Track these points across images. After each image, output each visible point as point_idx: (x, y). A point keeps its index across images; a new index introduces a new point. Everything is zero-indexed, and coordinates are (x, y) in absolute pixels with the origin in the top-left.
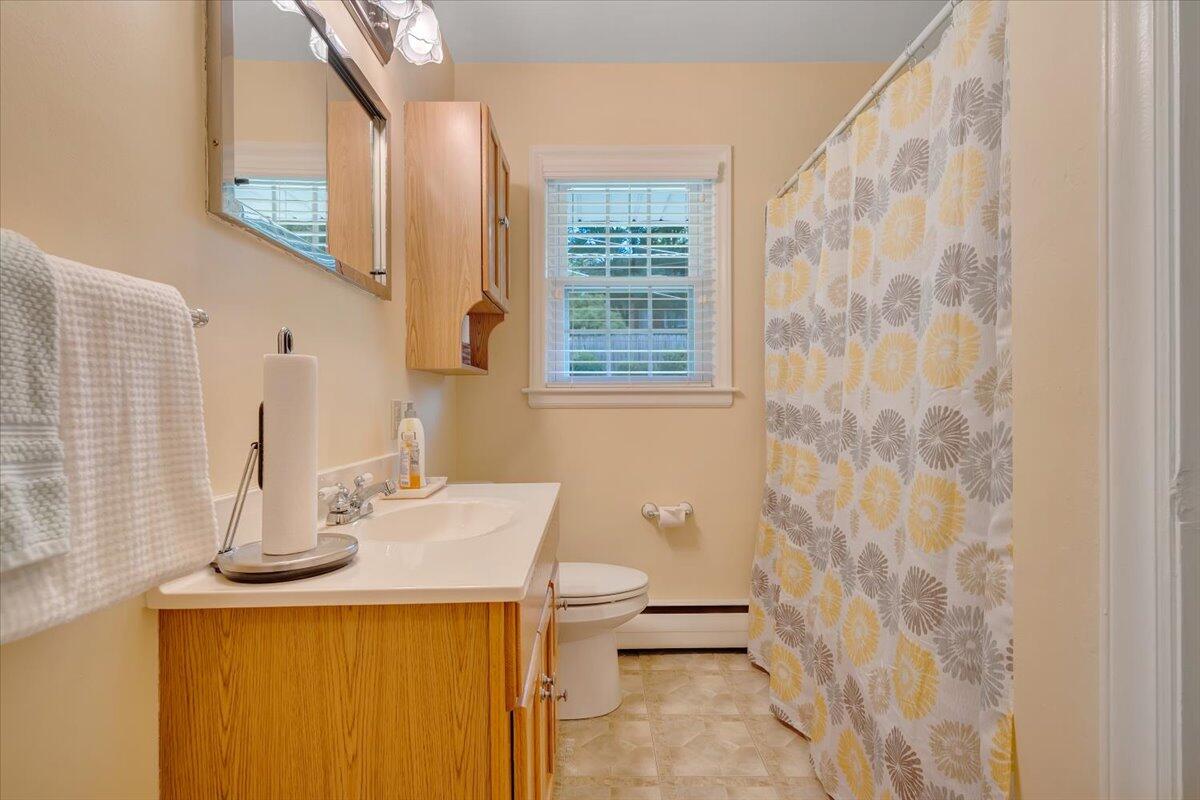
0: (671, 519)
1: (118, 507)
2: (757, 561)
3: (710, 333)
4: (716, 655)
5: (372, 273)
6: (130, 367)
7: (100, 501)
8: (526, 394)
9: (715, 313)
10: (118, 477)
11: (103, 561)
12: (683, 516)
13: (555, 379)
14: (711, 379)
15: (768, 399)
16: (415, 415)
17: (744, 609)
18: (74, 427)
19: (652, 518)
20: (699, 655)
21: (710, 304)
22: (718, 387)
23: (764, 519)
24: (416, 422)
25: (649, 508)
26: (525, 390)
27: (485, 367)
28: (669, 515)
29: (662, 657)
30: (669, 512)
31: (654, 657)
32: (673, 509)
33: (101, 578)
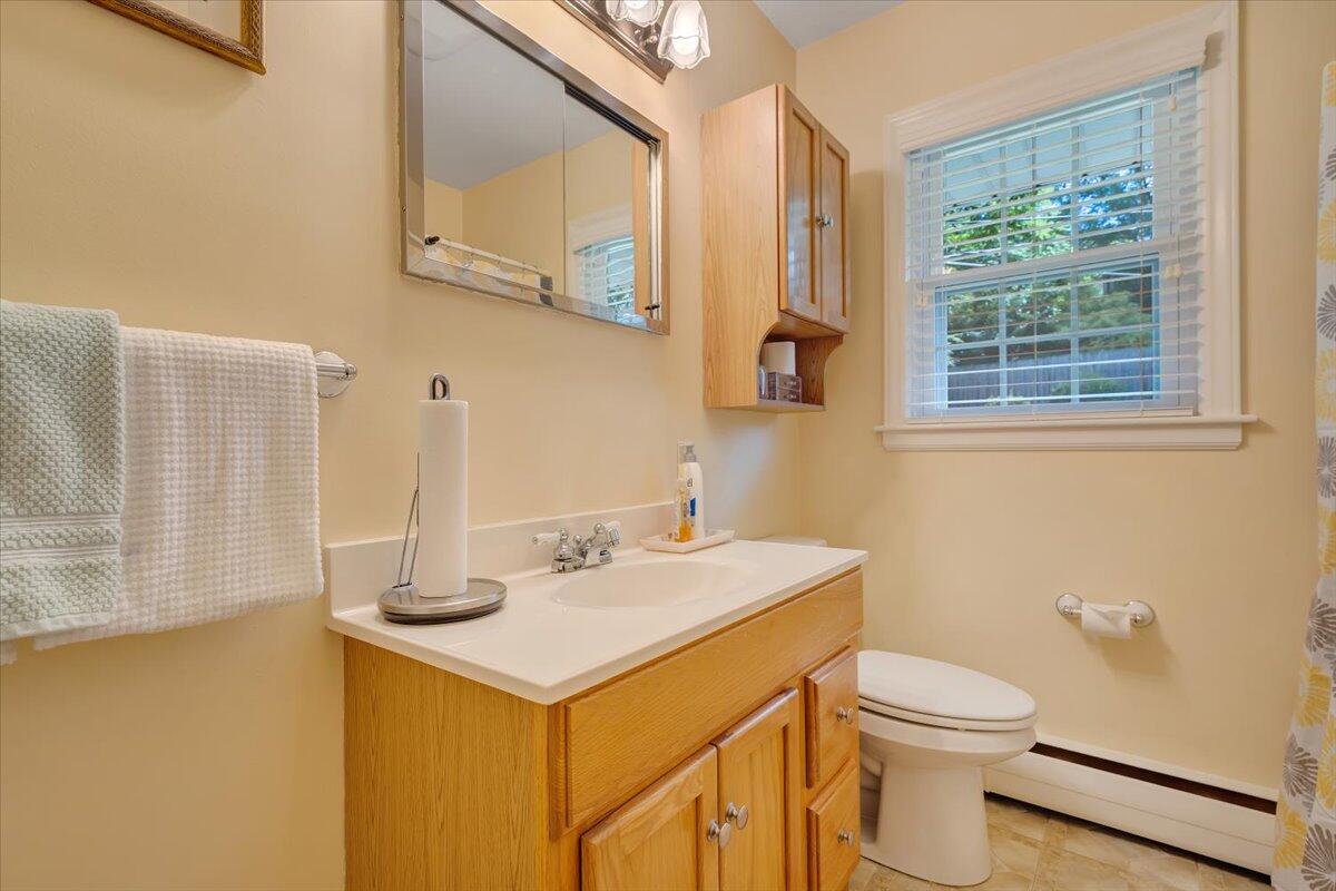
0: (1106, 626)
1: (209, 539)
2: (1297, 730)
3: (1196, 325)
4: (1202, 867)
5: (647, 308)
6: (233, 419)
7: (192, 533)
8: (880, 434)
9: (1202, 290)
10: (212, 513)
11: (190, 584)
12: (1126, 624)
13: (923, 412)
14: (1194, 404)
15: (1321, 434)
16: (694, 460)
17: (1268, 806)
18: (164, 470)
19: (1072, 618)
20: (1167, 855)
21: (1194, 278)
22: (1207, 415)
23: (1309, 655)
24: (693, 465)
25: (1068, 602)
26: (880, 428)
27: (821, 402)
28: (1098, 617)
29: (1087, 832)
30: (1100, 613)
31: (1075, 829)
32: (1105, 608)
33: (186, 598)
